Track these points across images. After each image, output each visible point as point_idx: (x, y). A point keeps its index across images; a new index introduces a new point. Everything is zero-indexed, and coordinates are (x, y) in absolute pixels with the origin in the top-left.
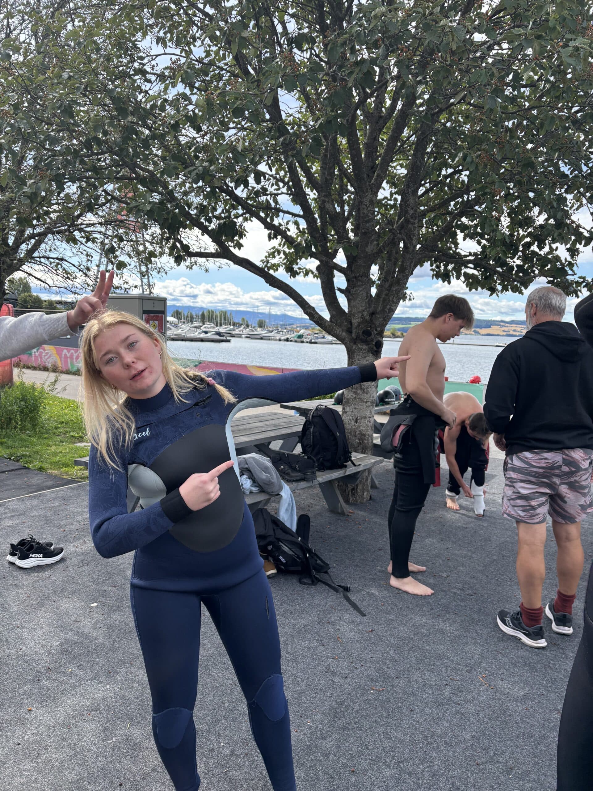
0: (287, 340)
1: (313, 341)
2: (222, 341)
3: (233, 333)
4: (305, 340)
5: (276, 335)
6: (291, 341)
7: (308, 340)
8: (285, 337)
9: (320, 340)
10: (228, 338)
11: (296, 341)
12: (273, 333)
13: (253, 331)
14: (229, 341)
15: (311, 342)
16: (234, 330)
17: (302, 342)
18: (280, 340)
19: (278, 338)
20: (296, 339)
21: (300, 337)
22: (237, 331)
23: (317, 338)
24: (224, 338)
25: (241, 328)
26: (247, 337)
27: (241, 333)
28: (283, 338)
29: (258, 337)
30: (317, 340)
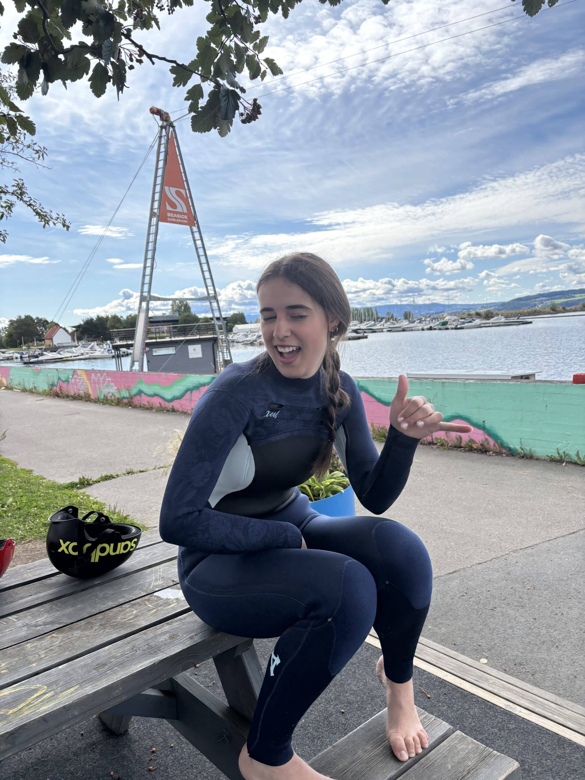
0: (431, 329)
1: (459, 326)
2: (359, 338)
3: (374, 328)
4: (449, 327)
5: (419, 325)
6: (435, 329)
7: (453, 327)
8: (428, 326)
9: (466, 325)
10: (365, 334)
11: (440, 329)
12: (415, 323)
13: (393, 324)
14: (366, 337)
15: (456, 328)
16: (375, 325)
17: (447, 329)
18: (423, 330)
19: (420, 328)
20: (440, 327)
21: (445, 324)
22: (378, 326)
23: (463, 323)
24: (361, 335)
25: (382, 323)
26: (388, 331)
27: (382, 327)
28: (425, 327)
29: (401, 329)
30: (463, 326)
